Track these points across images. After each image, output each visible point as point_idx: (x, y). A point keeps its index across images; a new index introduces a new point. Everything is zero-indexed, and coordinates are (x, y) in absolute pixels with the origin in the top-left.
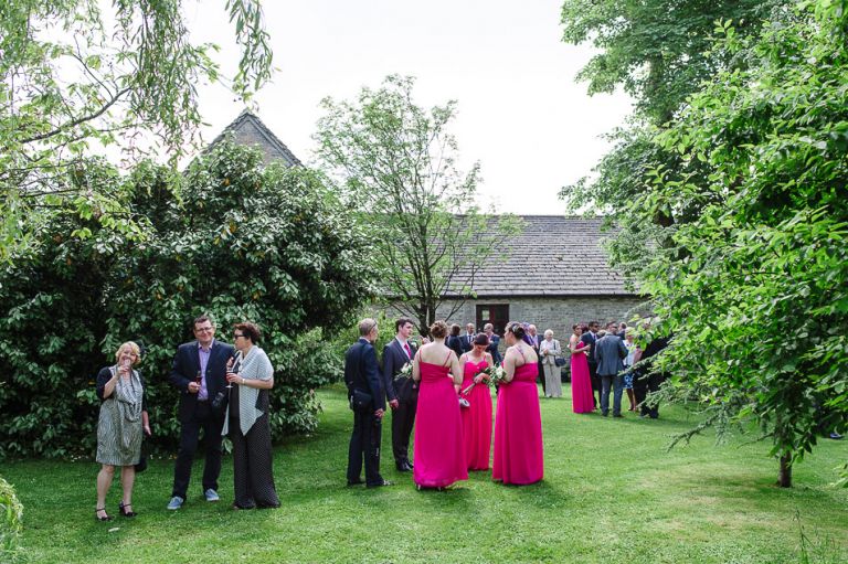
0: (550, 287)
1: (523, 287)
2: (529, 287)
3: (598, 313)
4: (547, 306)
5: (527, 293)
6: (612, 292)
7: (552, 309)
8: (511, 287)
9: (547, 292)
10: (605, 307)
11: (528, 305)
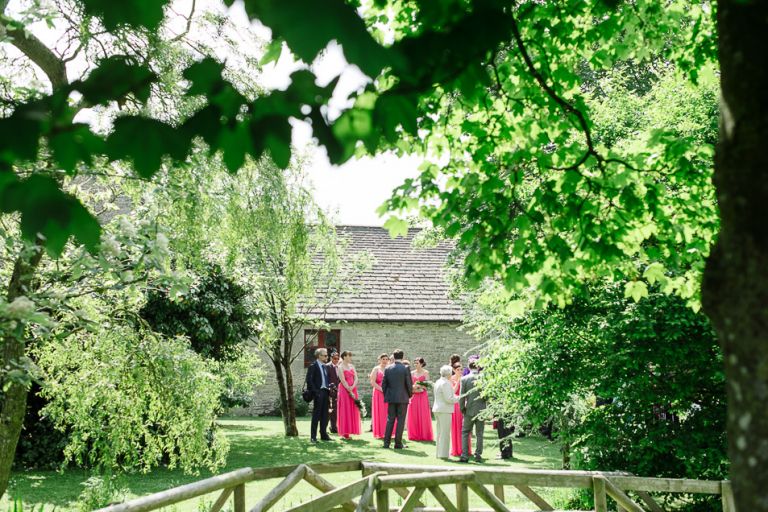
0: (385, 311)
1: (356, 311)
2: (363, 311)
3: (437, 341)
4: (383, 331)
5: (360, 317)
6: (451, 318)
7: (387, 335)
8: (343, 310)
9: (382, 317)
10: (444, 334)
11: (361, 329)
